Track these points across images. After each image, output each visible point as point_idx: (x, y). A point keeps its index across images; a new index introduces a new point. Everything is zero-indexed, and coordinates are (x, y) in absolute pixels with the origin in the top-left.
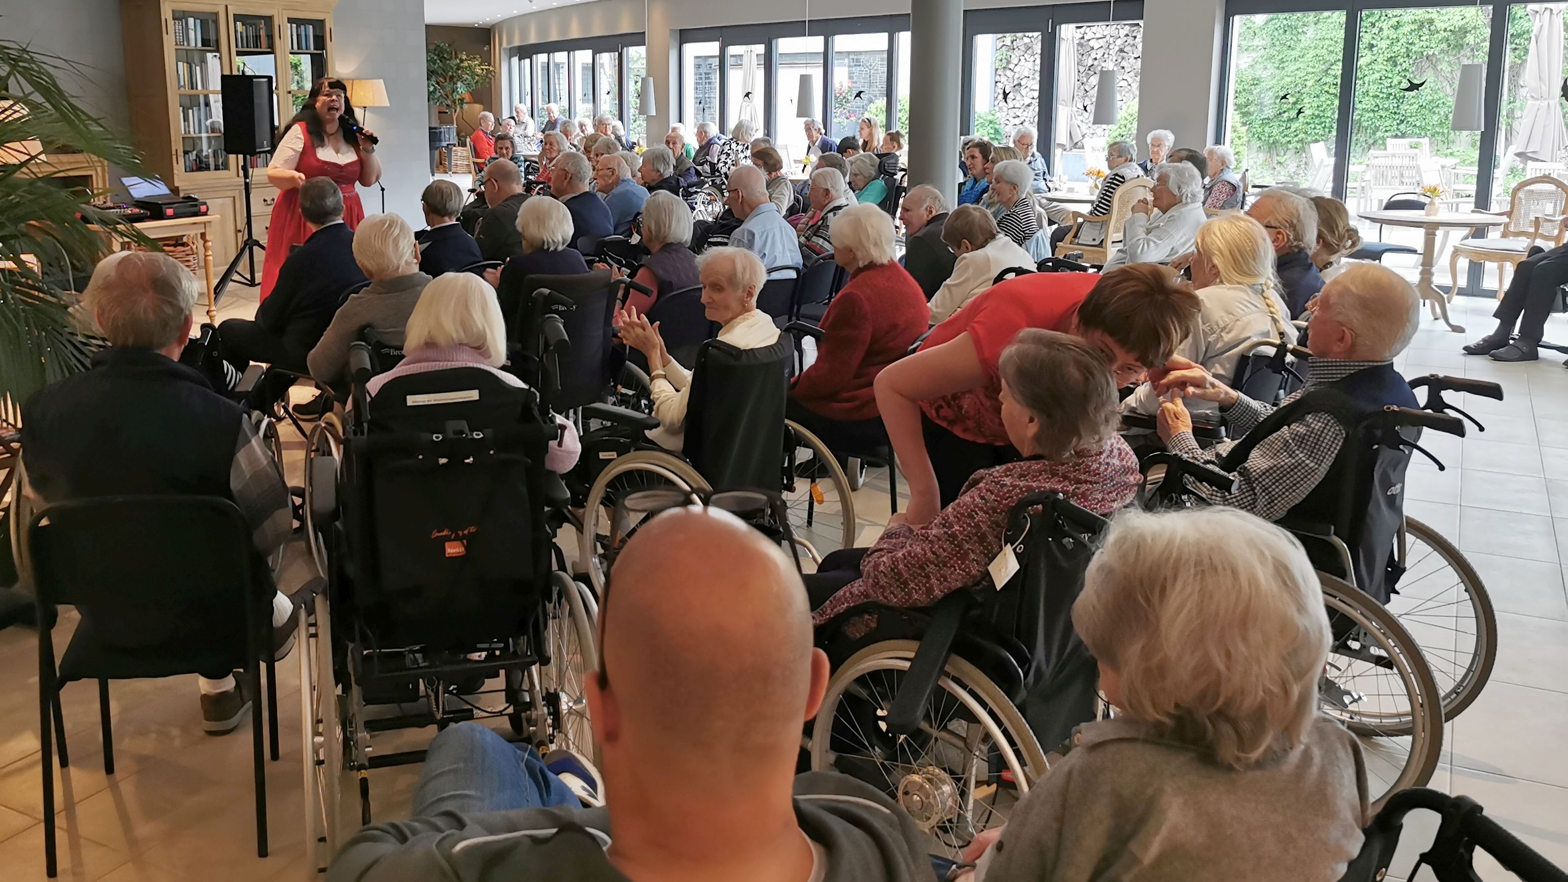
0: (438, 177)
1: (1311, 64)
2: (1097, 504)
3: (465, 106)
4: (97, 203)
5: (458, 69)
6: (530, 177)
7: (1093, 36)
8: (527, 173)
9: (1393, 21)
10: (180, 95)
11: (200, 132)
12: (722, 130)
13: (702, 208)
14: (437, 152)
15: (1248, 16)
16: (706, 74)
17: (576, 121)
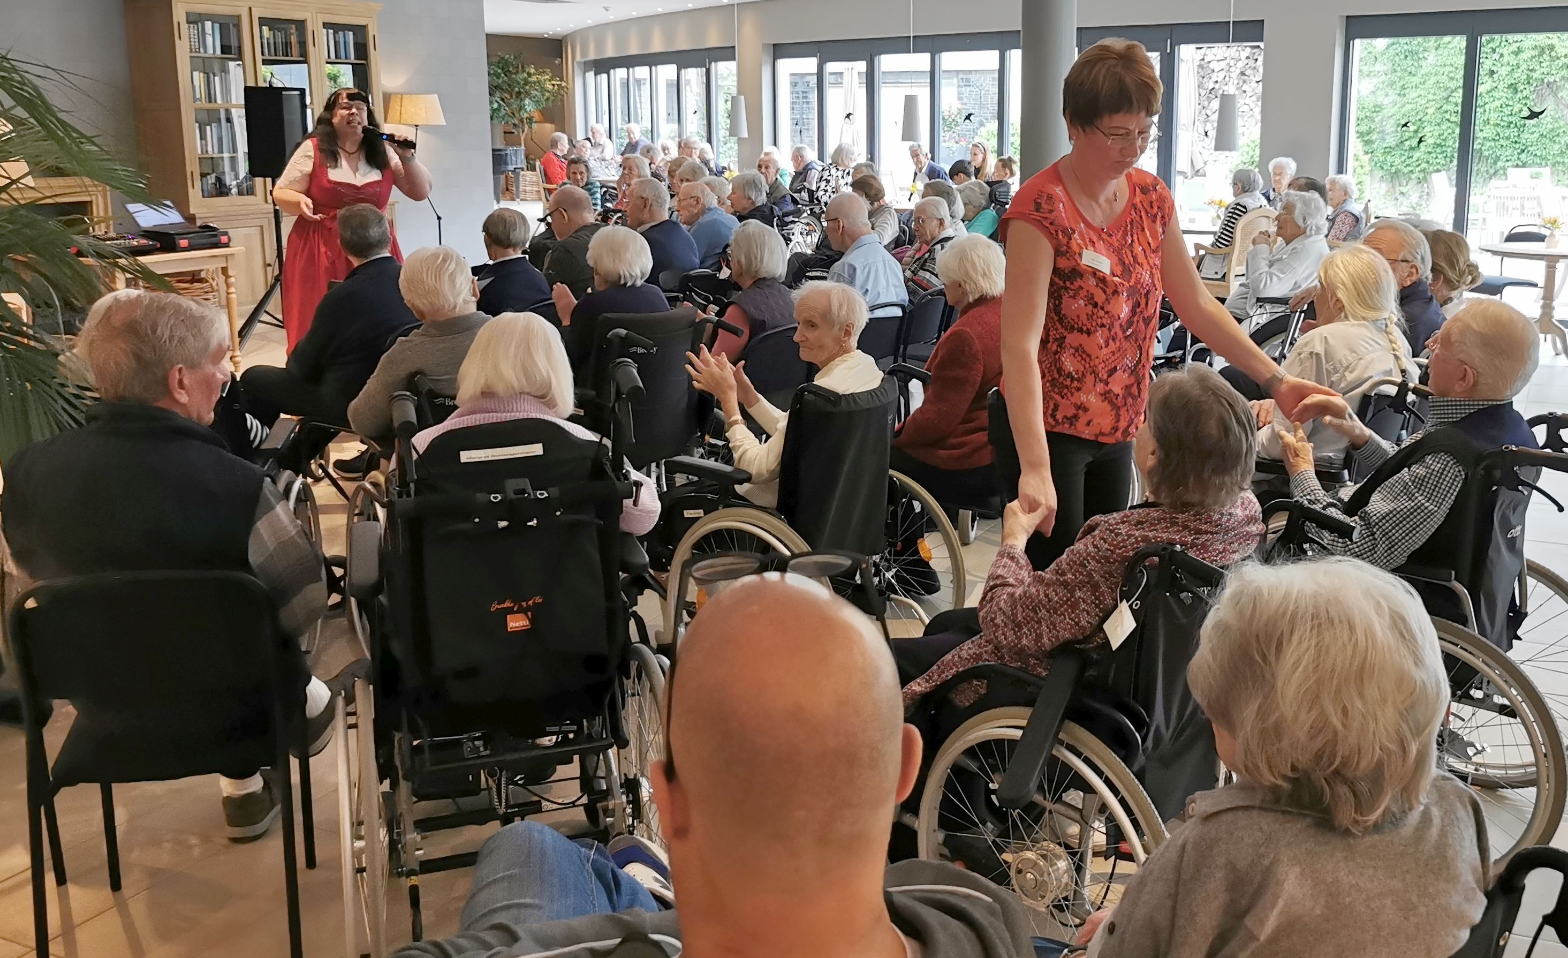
0: (505, 204)
1: (1432, 91)
2: (1217, 556)
3: (535, 126)
4: (98, 233)
5: (526, 84)
6: (609, 205)
7: (1212, 58)
8: (604, 200)
9: (1514, 47)
10: (196, 110)
11: (221, 151)
12: (821, 158)
13: (800, 239)
14: (503, 177)
15: (1369, 40)
16: (803, 92)
17: (658, 145)
